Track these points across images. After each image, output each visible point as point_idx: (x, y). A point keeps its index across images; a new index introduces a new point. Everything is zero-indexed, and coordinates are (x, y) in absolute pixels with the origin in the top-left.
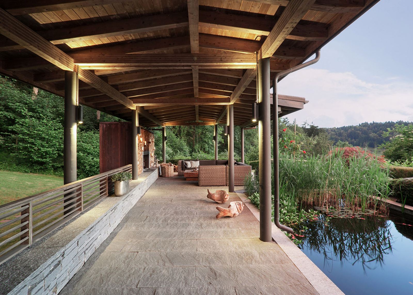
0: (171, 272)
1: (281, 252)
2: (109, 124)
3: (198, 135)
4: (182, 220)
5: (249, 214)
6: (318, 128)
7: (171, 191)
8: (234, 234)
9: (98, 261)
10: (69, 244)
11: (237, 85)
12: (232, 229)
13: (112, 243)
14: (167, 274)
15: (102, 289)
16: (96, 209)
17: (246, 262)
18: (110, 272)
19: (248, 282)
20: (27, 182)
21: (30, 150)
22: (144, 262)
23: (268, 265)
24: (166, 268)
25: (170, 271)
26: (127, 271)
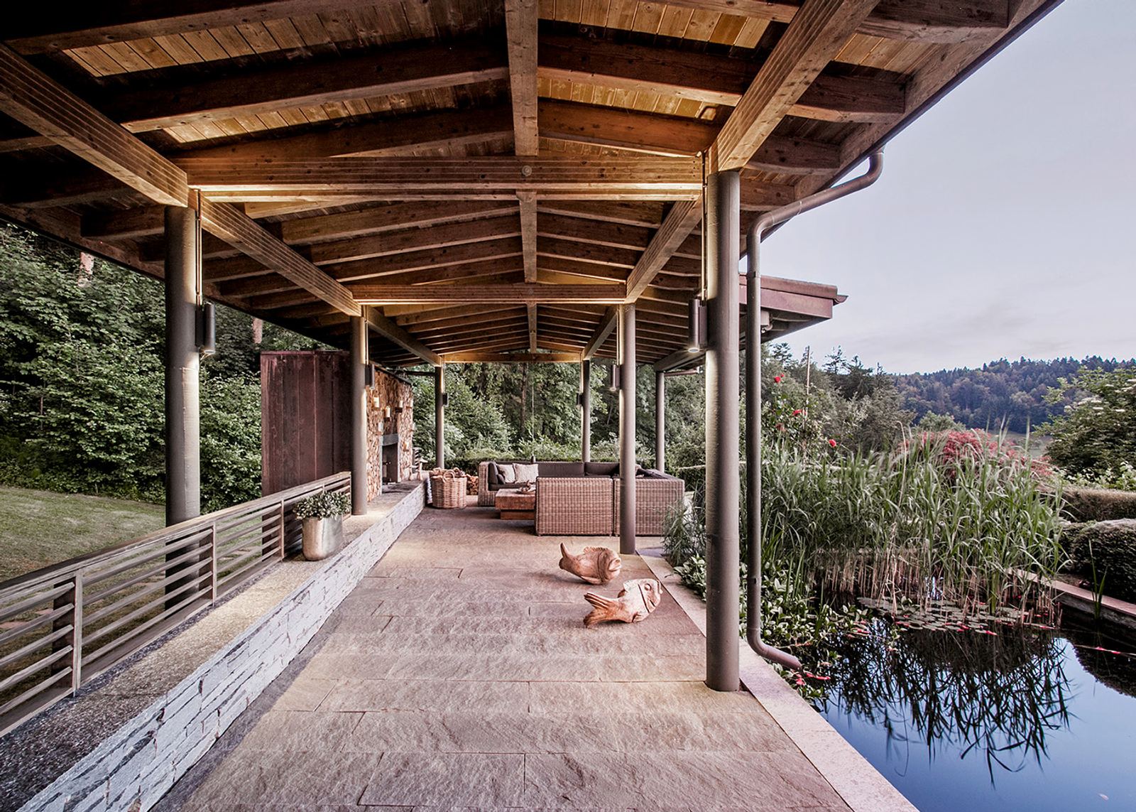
0: (454, 766)
1: (767, 718)
2: (288, 357)
3: (535, 390)
4: (490, 627)
5: (675, 617)
6: (871, 374)
7: (459, 547)
8: (635, 668)
9: (254, 733)
10: (179, 688)
11: (646, 246)
12: (629, 656)
13: (292, 689)
14: (443, 771)
15: (262, 806)
16: (252, 595)
17: (667, 743)
18: (285, 763)
19: (673, 798)
20: (68, 519)
21: (77, 428)
22: (380, 738)
23: (728, 753)
24: (442, 755)
25: (452, 764)
26: (333, 762)
